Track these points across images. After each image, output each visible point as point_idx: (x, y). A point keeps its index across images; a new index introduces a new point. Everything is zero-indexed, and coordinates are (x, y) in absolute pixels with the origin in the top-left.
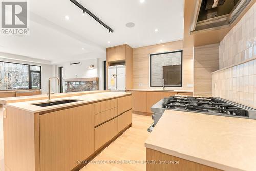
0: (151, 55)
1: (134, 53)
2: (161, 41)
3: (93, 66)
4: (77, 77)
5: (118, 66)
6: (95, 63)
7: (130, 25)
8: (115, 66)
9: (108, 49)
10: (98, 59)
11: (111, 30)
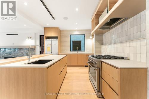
0: (70, 35)
1: (61, 33)
2: (76, 29)
3: (31, 38)
4: (14, 45)
5: (52, 39)
6: (33, 36)
7: (66, 18)
8: (51, 39)
9: (45, 28)
10: (35, 33)
11: (54, 19)
